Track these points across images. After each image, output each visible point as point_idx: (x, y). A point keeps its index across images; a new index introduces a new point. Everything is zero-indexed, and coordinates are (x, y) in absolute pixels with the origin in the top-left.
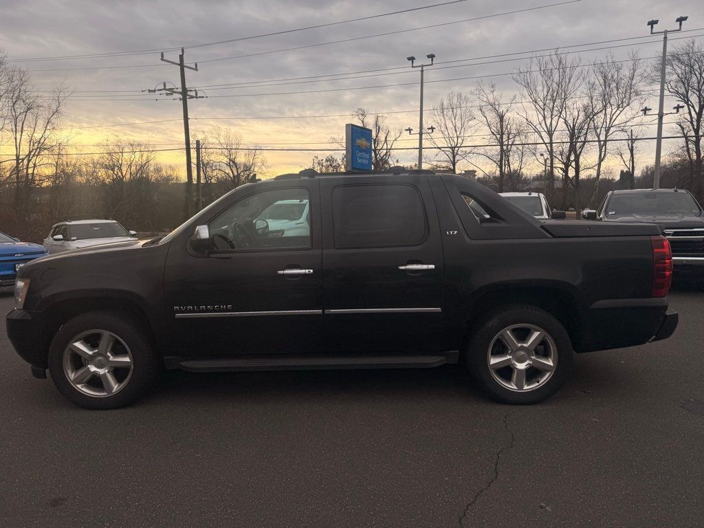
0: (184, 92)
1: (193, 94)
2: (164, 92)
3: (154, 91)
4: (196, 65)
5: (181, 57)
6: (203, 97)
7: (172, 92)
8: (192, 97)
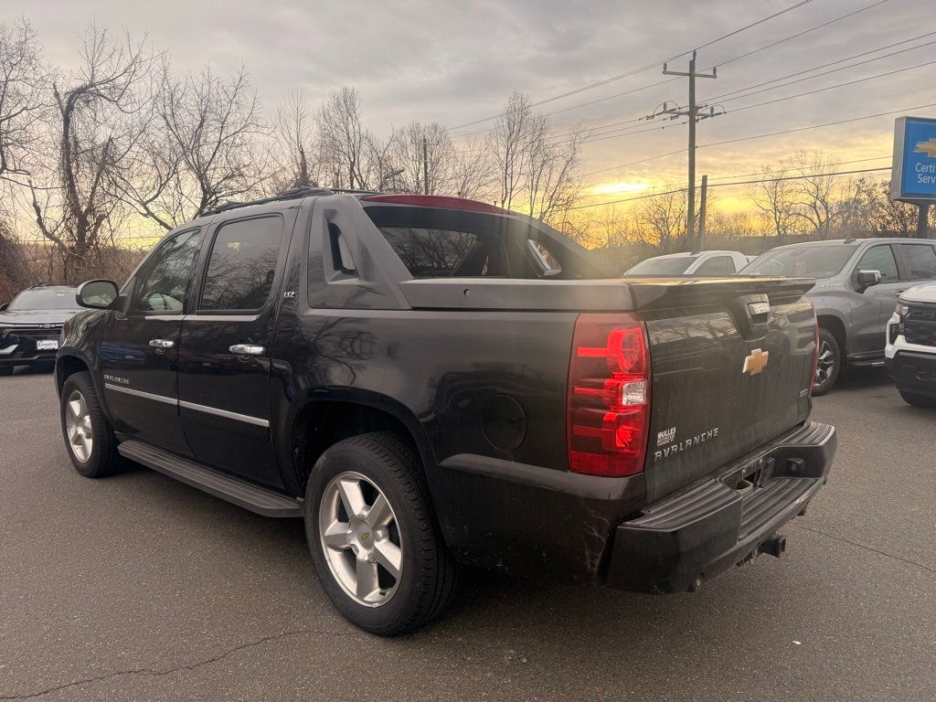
0: (693, 111)
1: (708, 112)
2: (664, 116)
3: (653, 117)
4: (715, 70)
5: (692, 64)
6: (720, 114)
7: (675, 114)
8: (705, 116)
